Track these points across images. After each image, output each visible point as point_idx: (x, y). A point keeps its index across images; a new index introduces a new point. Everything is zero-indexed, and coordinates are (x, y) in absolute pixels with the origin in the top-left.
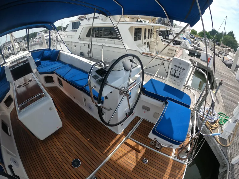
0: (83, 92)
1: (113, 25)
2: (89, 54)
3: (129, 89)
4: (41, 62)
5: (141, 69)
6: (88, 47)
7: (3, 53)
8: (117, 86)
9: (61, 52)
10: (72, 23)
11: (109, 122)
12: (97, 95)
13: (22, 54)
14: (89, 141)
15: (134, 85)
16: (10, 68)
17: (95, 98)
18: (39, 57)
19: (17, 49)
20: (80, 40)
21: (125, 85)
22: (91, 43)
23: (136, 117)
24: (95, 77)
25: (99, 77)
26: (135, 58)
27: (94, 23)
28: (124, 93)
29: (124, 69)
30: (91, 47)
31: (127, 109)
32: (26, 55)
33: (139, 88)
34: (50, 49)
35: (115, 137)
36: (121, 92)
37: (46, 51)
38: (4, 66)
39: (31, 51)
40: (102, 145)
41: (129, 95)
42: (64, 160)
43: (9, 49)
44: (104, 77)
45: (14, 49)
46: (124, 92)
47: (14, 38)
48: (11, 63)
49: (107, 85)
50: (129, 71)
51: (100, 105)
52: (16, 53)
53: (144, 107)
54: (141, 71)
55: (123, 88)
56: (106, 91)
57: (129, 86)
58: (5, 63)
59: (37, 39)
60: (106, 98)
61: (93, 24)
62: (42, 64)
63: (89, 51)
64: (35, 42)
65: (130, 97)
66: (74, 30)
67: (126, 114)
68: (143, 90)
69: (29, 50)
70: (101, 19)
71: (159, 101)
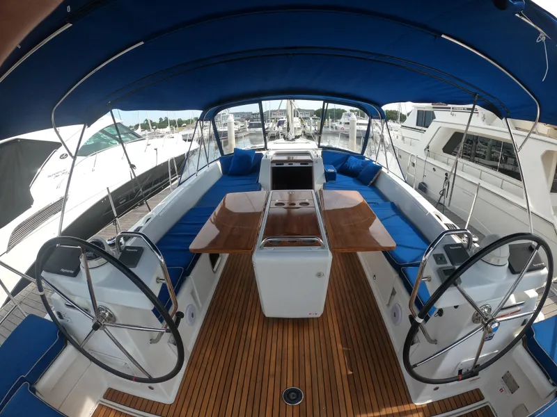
0: (397, 275)
1: (510, 138)
2: (442, 195)
3: (499, 317)
4: (338, 175)
5: (546, 277)
6: (446, 178)
7: (266, 127)
8: (475, 300)
9: (383, 169)
10: (418, 111)
11: (415, 366)
12: (425, 300)
13: (303, 145)
14: (348, 376)
15: (513, 313)
16: (273, 162)
17: (418, 303)
18: (335, 165)
19: (295, 132)
20: (428, 155)
21: (495, 305)
22: (454, 172)
23: (478, 390)
24: (439, 259)
25: (446, 262)
26: (541, 248)
27: (470, 124)
28: (483, 322)
29: (507, 265)
30: (451, 181)
31: (469, 360)
32: (311, 151)
33: (523, 325)
34: (361, 156)
35: (403, 404)
36: (477, 315)
37: (353, 158)
38: (261, 154)
39: (324, 148)
40: (367, 400)
41: (490, 332)
42: (278, 374)
43: (280, 124)
44: (457, 267)
45: (288, 129)
46: (484, 320)
47: (294, 108)
48: (278, 154)
49: (455, 288)
50: (517, 276)
51: (420, 321)
52: (290, 139)
53: (507, 379)
54: (545, 284)
55: (486, 310)
56: (448, 300)
57: (502, 309)
58: (265, 148)
59: (341, 123)
60: (440, 312)
61: (468, 126)
62: (337, 179)
63: (444, 190)
64: (336, 128)
65: (491, 338)
66: (420, 128)
67: (460, 372)
68: (528, 336)
69: (319, 142)
70: (481, 115)
71: (548, 379)
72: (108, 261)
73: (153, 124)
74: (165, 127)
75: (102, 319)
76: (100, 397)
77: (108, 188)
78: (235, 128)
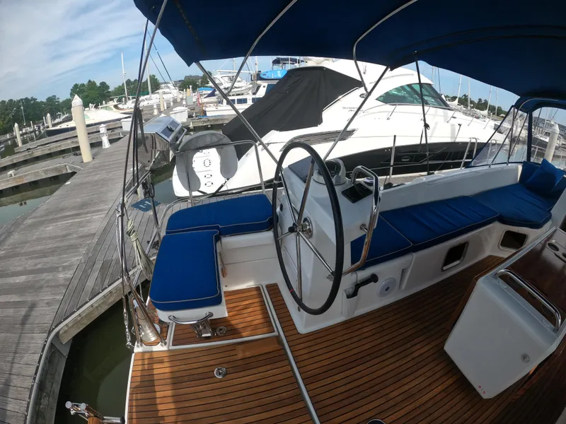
72: (326, 184)
73: (472, 102)
74: (482, 109)
75: (301, 227)
76: (265, 283)
77: (395, 136)
78: (557, 143)
